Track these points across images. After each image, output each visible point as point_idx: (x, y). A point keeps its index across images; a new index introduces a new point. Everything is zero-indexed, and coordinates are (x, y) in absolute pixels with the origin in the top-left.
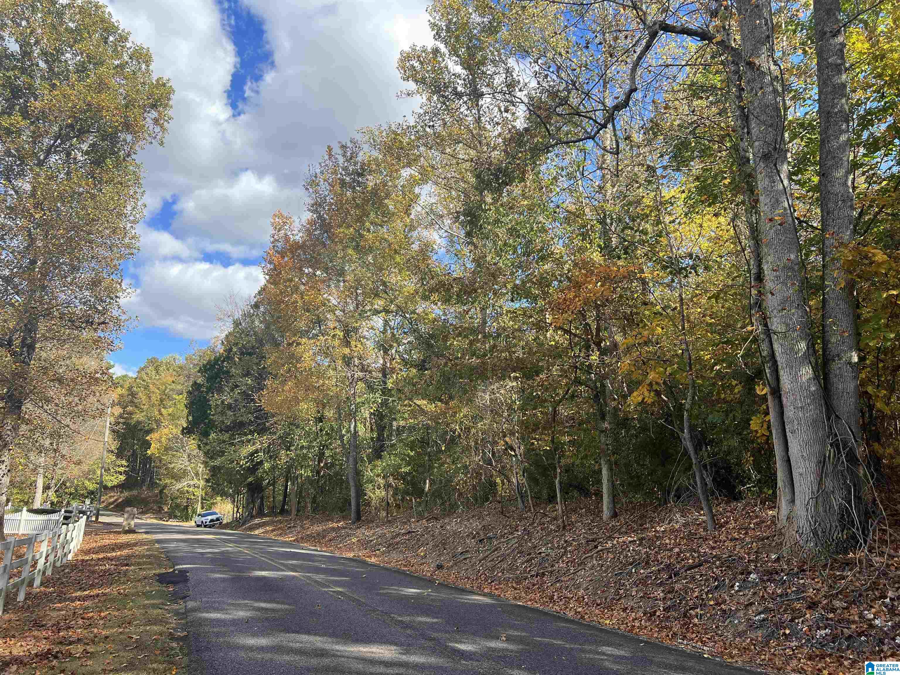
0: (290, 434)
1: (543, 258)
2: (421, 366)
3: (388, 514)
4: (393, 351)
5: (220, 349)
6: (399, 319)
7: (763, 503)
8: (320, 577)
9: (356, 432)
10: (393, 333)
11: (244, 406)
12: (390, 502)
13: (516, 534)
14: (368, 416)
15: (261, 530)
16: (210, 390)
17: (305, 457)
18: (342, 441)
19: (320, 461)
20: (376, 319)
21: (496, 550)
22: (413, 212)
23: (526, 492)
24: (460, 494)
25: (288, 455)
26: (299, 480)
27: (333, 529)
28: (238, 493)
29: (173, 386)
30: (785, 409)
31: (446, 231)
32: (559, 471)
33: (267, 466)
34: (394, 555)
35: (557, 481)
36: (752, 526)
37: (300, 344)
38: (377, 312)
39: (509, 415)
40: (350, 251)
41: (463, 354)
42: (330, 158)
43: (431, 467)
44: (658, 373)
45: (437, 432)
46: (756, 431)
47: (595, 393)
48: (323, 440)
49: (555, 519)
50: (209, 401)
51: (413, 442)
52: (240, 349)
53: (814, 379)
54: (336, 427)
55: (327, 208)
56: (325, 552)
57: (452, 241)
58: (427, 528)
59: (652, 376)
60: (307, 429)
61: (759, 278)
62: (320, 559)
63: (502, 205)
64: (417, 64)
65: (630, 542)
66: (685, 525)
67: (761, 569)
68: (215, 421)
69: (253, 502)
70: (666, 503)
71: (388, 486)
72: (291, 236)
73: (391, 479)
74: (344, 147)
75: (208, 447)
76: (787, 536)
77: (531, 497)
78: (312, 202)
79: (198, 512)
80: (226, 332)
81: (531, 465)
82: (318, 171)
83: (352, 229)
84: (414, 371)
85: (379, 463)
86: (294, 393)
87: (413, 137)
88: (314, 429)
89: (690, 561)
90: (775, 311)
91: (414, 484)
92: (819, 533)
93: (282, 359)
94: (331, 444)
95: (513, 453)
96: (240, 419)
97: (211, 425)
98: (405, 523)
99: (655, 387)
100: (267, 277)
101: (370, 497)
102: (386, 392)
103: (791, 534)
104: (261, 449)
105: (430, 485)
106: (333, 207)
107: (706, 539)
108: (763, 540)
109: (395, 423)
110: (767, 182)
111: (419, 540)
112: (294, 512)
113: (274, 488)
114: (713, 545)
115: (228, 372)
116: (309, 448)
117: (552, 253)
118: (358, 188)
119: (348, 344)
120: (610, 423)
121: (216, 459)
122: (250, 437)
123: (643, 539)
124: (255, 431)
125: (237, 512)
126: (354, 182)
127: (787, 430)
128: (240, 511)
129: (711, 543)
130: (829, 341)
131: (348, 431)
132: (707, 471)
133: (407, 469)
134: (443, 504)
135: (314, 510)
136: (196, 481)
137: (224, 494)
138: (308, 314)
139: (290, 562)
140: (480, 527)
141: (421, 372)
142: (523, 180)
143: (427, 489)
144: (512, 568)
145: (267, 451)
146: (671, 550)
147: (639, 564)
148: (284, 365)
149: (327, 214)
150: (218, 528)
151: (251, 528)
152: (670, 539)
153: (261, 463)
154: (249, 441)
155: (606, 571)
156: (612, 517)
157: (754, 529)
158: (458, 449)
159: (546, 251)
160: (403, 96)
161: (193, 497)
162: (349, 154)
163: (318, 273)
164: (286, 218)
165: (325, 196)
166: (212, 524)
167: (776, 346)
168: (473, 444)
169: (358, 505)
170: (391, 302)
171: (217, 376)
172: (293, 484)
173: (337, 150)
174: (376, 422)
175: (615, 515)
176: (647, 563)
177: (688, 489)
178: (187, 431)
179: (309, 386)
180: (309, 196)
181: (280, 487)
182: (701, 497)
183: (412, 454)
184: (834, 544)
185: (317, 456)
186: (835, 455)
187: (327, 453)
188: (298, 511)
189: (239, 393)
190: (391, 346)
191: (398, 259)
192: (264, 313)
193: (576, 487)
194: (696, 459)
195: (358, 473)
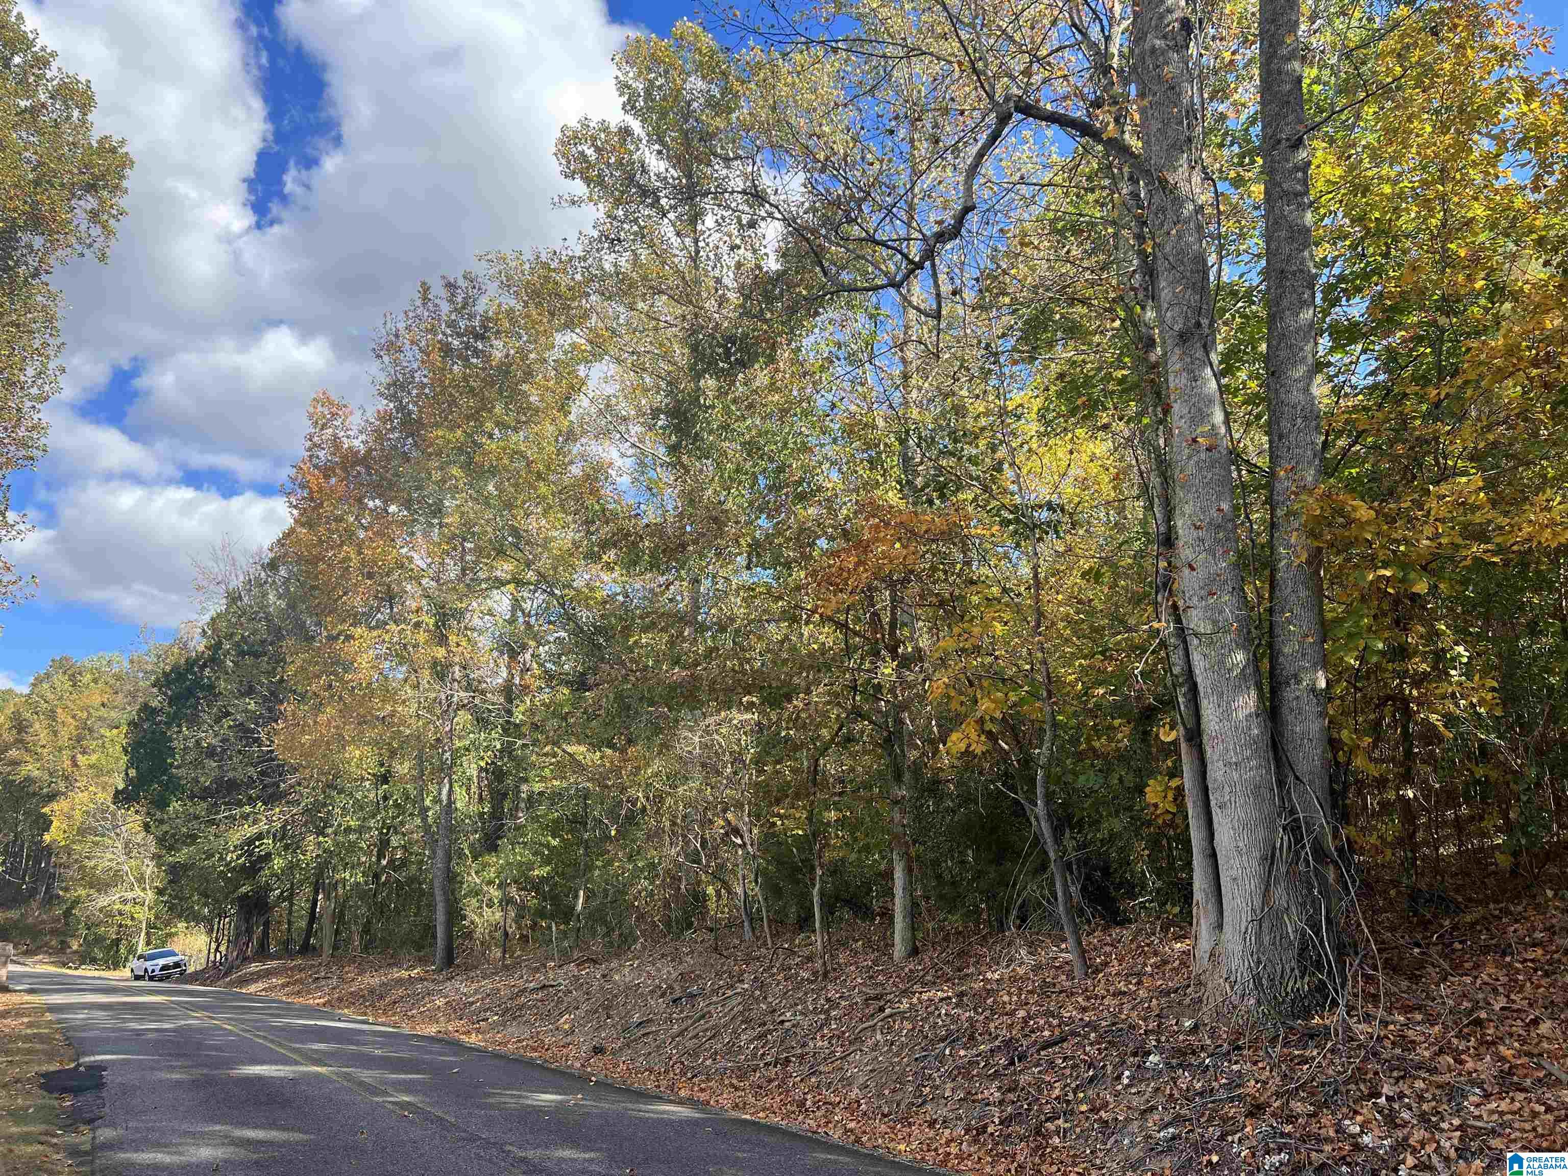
0: (325, 805)
1: (802, 497)
2: (580, 684)
3: (504, 952)
4: (528, 656)
5: (199, 645)
6: (540, 597)
7: (1165, 929)
8: (367, 1075)
9: (450, 802)
10: (527, 623)
11: (240, 752)
12: (510, 931)
13: (740, 988)
14: (475, 773)
15: (260, 985)
16: (175, 719)
17: (352, 847)
18: (424, 819)
19: (380, 856)
20: (498, 598)
21: (703, 1017)
22: (574, 410)
23: (759, 910)
24: (641, 917)
25: (319, 843)
26: (340, 891)
27: (400, 982)
28: (222, 915)
29: (103, 712)
30: (1209, 767)
31: (633, 445)
32: (819, 872)
33: (278, 863)
34: (513, 1029)
35: (815, 892)
36: (1149, 969)
37: (352, 637)
38: (500, 583)
39: (735, 773)
40: (455, 471)
41: (657, 662)
42: (424, 304)
43: (590, 868)
44: (993, 701)
45: (602, 804)
46: (1156, 806)
47: (885, 734)
48: (387, 818)
49: (810, 959)
50: (171, 740)
51: (556, 821)
52: (237, 644)
53: (1257, 716)
54: (413, 793)
55: (415, 392)
56: (383, 1025)
57: (642, 464)
58: (577, 978)
59: (985, 705)
60: (359, 795)
61: (1168, 541)
62: (371, 1038)
63: (734, 401)
64: (590, 152)
65: (942, 1000)
66: (1037, 969)
67: (1167, 1046)
68: (180, 778)
69: (249, 931)
70: (1002, 928)
71: (507, 901)
72: (345, 440)
73: (513, 891)
74: (451, 286)
75: (165, 828)
76: (1210, 985)
77: (769, 921)
78: (388, 380)
79: (139, 952)
80: (212, 613)
81: (768, 862)
82: (401, 326)
83: (459, 432)
84: (567, 691)
85: (491, 859)
86: (337, 727)
87: (578, 277)
88: (372, 795)
89: (1047, 1033)
90: (1195, 599)
91: (555, 899)
92: (1264, 981)
93: (317, 663)
94: (402, 823)
95: (739, 841)
96: (231, 775)
97: (173, 787)
98: (537, 970)
99: (989, 726)
100: (295, 512)
101: (472, 923)
102: (509, 728)
103: (1216, 982)
104: (268, 832)
105: (587, 899)
106: (427, 391)
107: (1072, 994)
108: (1168, 994)
109: (524, 787)
110: (1183, 380)
111: (560, 1001)
112: (327, 950)
113: (292, 904)
114: (1084, 1004)
115: (211, 687)
116: (360, 830)
117: (820, 489)
118: (475, 361)
119: (442, 640)
120: (908, 789)
121: (179, 850)
122: (247, 809)
123: (961, 995)
124: (258, 798)
125: (217, 950)
126: (467, 348)
127: (1213, 803)
128: (223, 948)
129: (1080, 999)
130: (1280, 652)
131: (437, 800)
132: (1072, 873)
133: (544, 871)
134: (607, 934)
135: (366, 948)
136: (138, 892)
137: (194, 918)
138: (369, 582)
139: (316, 1046)
140: (674, 976)
141: (577, 695)
142: (771, 359)
143: (579, 907)
144: (731, 1050)
145: (281, 835)
146: (1012, 1013)
147: (958, 1039)
148: (319, 677)
149: (416, 404)
150: (177, 981)
151: (244, 981)
152: (1010, 994)
153: (268, 857)
154: (245, 817)
155: (898, 1054)
156: (909, 956)
157: (1151, 975)
158: (640, 834)
159: (809, 484)
160: (564, 204)
161: (129, 923)
162: (459, 299)
163: (393, 508)
164: (339, 407)
165: (413, 371)
166: (165, 975)
167: (1196, 657)
168: (668, 824)
169: (449, 938)
170: (528, 565)
171: (190, 692)
172: (327, 898)
173: (438, 291)
174: (489, 786)
175: (914, 952)
176: (972, 1038)
177: (1040, 904)
178: (123, 798)
179: (364, 716)
180: (382, 370)
181: (302, 904)
182: (1064, 920)
183: (555, 842)
184: (1288, 999)
185: (375, 845)
186: (1290, 847)
187: (395, 841)
188: (335, 948)
189: (230, 727)
190: (524, 647)
191: (543, 489)
192: (287, 580)
193: (847, 902)
194: (1056, 852)
195: (452, 879)
